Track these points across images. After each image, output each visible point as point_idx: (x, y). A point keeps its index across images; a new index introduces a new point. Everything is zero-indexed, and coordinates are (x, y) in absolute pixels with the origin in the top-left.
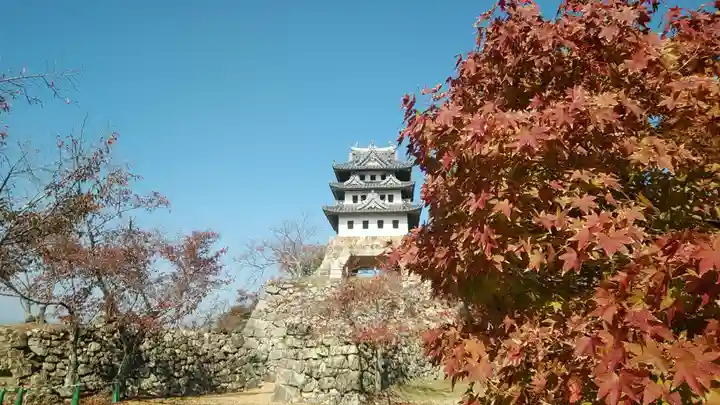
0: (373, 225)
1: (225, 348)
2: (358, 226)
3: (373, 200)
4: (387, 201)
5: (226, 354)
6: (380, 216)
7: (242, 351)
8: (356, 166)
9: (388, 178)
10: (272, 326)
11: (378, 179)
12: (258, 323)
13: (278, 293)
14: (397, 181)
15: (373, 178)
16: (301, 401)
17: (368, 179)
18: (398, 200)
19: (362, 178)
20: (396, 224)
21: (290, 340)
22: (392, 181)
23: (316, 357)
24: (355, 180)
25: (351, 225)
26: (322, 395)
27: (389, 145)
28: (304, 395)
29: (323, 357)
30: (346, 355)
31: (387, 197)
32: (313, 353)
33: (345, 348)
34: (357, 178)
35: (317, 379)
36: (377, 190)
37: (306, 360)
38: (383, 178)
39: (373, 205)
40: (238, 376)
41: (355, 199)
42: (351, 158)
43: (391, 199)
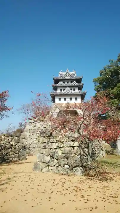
0: (68, 99)
1: (11, 143)
2: (62, 100)
3: (68, 90)
4: (73, 91)
5: (12, 145)
6: (71, 96)
7: (19, 144)
8: (61, 78)
9: (73, 82)
10: (31, 135)
11: (70, 83)
12: (26, 134)
13: (33, 123)
14: (77, 83)
15: (68, 83)
16: (48, 171)
17: (66, 83)
18: (77, 91)
19: (64, 83)
20: (76, 99)
21: (42, 139)
22: (75, 83)
23: (56, 147)
24: (61, 83)
25: (60, 99)
26: (60, 168)
27: (73, 71)
28: (50, 168)
29: (60, 147)
30: (73, 147)
31: (73, 90)
32: (54, 146)
33: (72, 143)
34: (62, 82)
35: (57, 159)
36: (69, 87)
37: (51, 149)
38: (71, 82)
39: (68, 92)
40: (17, 155)
41: (61, 90)
42: (59, 76)
43: (74, 90)
